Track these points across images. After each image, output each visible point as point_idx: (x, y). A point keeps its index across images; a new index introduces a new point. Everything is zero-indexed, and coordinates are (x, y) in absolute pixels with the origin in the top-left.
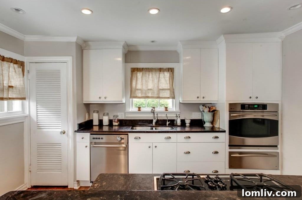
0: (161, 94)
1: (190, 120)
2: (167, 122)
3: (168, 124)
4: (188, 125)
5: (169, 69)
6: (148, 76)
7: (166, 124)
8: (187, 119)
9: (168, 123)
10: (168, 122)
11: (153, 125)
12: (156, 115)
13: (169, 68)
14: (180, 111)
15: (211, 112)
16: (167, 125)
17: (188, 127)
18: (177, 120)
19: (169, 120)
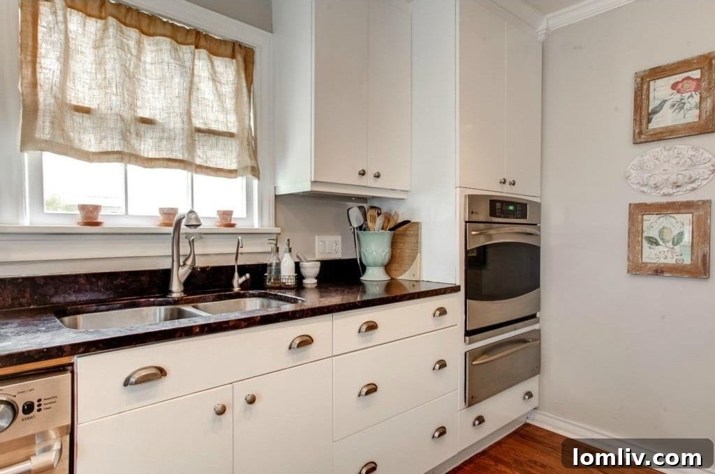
0: (199, 152)
1: (318, 264)
2: (236, 274)
3: (242, 286)
4: (310, 282)
5: (237, 47)
6: (134, 51)
7: (233, 287)
8: (309, 261)
9: (237, 281)
10: (240, 276)
11: (174, 295)
12: (185, 249)
13: (234, 43)
14: (278, 230)
15: (390, 230)
16: (236, 289)
17: (311, 289)
18: (278, 265)
19: (243, 270)
